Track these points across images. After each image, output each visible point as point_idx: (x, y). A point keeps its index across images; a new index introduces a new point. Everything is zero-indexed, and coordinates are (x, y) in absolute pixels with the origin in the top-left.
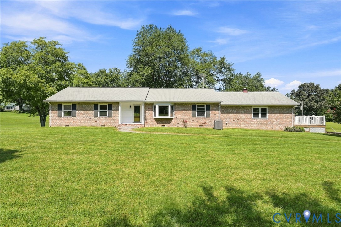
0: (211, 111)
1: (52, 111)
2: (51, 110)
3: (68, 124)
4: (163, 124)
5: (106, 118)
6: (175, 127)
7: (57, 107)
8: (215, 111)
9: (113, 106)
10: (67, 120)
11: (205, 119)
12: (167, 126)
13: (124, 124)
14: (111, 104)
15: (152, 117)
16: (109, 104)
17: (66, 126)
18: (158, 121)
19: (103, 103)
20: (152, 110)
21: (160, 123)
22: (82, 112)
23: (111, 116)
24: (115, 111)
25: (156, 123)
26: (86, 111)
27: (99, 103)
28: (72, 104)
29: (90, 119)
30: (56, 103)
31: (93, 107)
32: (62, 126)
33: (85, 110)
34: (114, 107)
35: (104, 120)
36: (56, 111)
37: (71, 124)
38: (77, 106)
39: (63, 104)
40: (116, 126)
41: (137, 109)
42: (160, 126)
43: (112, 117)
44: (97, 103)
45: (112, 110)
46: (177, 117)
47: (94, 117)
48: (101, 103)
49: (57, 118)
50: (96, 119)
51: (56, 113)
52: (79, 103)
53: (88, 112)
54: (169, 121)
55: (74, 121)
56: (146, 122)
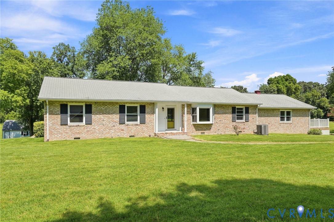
0: (250, 114)
1: (50, 116)
2: (48, 114)
3: (78, 136)
4: (202, 132)
5: (137, 125)
6: (215, 134)
7: (58, 109)
8: (253, 115)
9: (146, 108)
10: (76, 130)
11: (243, 124)
12: (207, 133)
13: (163, 133)
14: (143, 104)
15: (190, 123)
16: (141, 104)
17: (75, 138)
18: (197, 127)
19: (132, 103)
20: (190, 114)
21: (199, 130)
22: (101, 116)
23: (143, 122)
24: (149, 115)
25: (194, 129)
26: (107, 115)
27: (127, 103)
28: (85, 103)
29: (114, 126)
30: (56, 101)
31: (118, 109)
32: (68, 139)
33: (105, 114)
34: (147, 110)
35: (134, 128)
36: (58, 114)
37: (83, 136)
38: (93, 106)
39: (68, 103)
40: (150, 136)
41: (171, 113)
42: (199, 133)
43: (145, 124)
44: (124, 103)
45: (145, 113)
46: (218, 122)
47: (120, 124)
48: (129, 103)
49: (59, 127)
50: (122, 126)
51: (58, 118)
52: (95, 103)
53: (110, 116)
54: (209, 127)
55: (88, 131)
56: (183, 129)
